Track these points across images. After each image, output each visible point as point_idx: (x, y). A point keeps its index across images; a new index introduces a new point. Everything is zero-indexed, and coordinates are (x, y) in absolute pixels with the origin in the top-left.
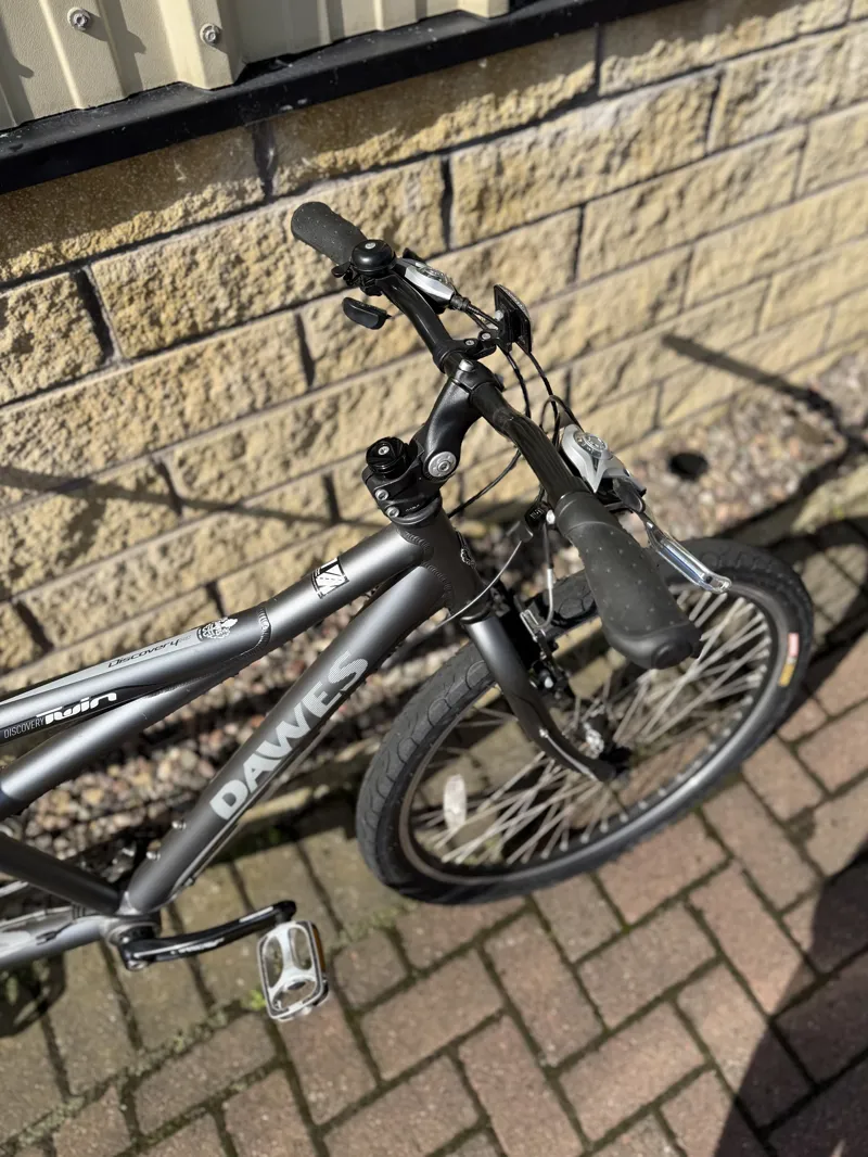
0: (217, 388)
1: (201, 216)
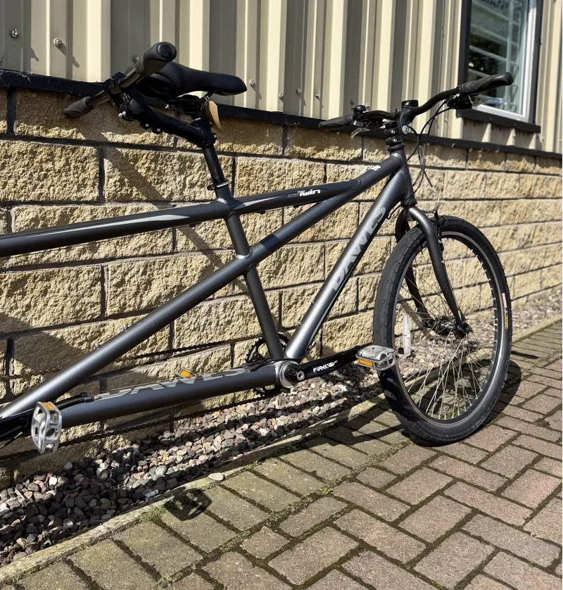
1: (267, 153)
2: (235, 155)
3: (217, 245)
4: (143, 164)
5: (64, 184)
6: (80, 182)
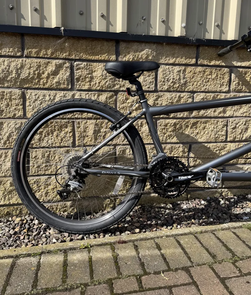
4: (249, 75)
5: (215, 84)
6: (221, 84)
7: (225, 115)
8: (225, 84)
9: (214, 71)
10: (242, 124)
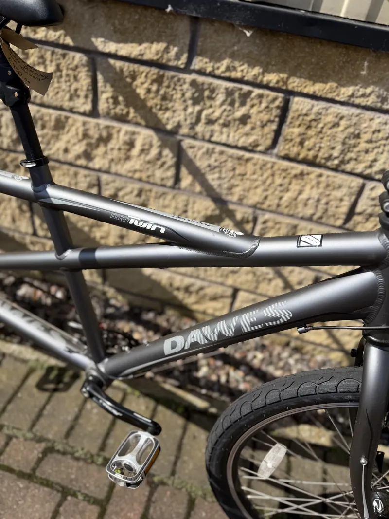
0: (304, 196)
2: (290, 93)
3: (235, 198)
4: (142, 83)
5: (56, 90)
6: (72, 91)
7: (91, 165)
8: (82, 94)
9: (48, 55)
10: (132, 192)
